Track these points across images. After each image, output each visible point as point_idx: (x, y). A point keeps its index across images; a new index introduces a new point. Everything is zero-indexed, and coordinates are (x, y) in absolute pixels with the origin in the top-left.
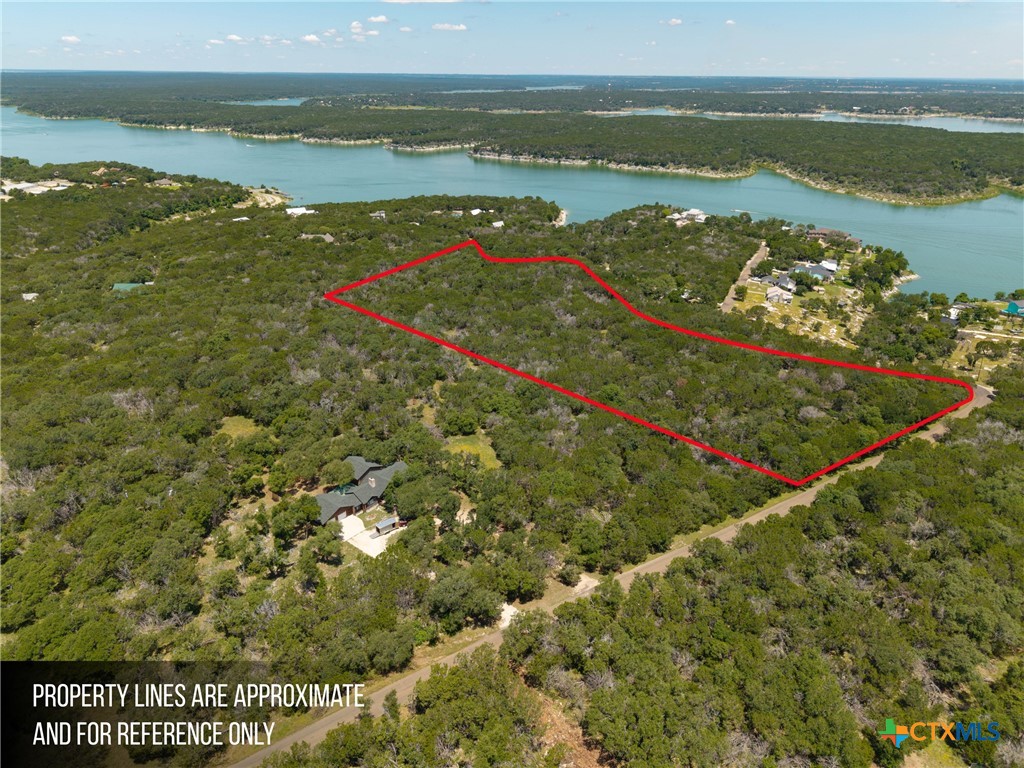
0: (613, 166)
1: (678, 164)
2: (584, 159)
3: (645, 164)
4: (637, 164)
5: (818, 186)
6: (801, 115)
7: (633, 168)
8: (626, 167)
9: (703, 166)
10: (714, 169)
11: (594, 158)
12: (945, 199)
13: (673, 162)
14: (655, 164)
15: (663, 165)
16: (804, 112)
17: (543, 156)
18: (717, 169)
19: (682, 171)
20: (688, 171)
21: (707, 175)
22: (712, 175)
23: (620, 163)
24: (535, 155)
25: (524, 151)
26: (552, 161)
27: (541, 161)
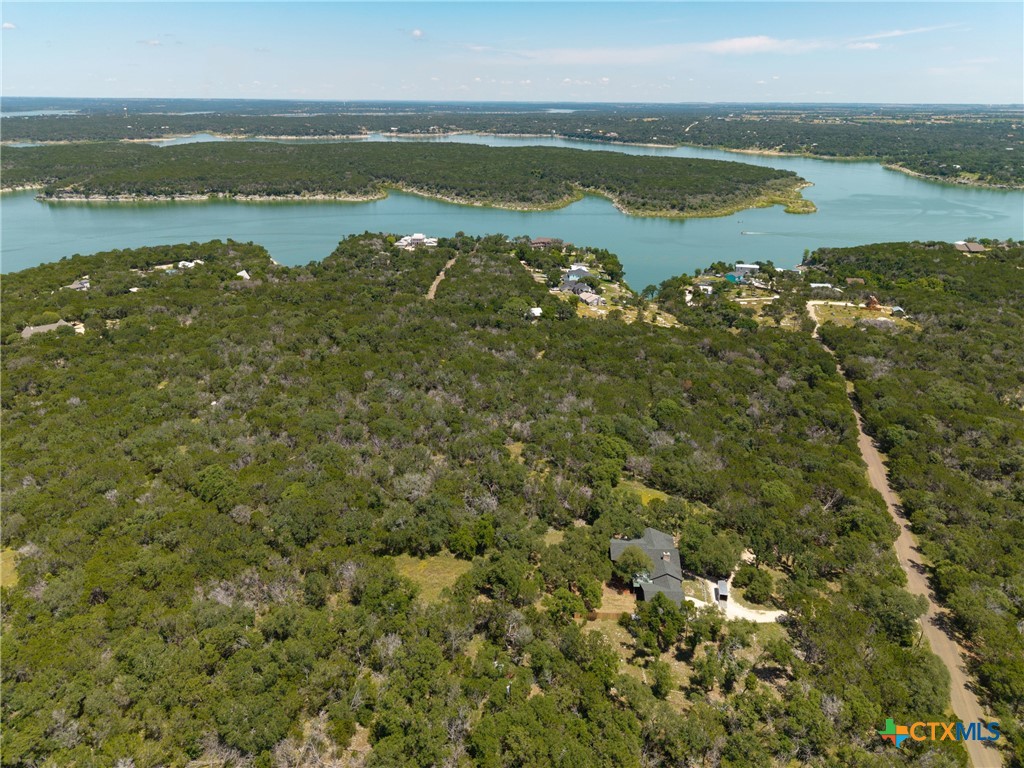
0: (240, 198)
1: (312, 191)
2: (203, 193)
3: (278, 193)
4: (269, 195)
5: (455, 201)
6: (351, 137)
7: (265, 198)
8: (257, 198)
9: (339, 190)
10: (352, 192)
11: (213, 191)
12: (559, 203)
13: (307, 189)
14: (288, 193)
15: (298, 193)
16: (353, 133)
17: (149, 194)
18: (355, 193)
19: (320, 197)
20: (327, 197)
21: (347, 199)
22: (351, 198)
23: (248, 195)
24: (139, 193)
25: (122, 190)
26: (162, 198)
27: (148, 199)
